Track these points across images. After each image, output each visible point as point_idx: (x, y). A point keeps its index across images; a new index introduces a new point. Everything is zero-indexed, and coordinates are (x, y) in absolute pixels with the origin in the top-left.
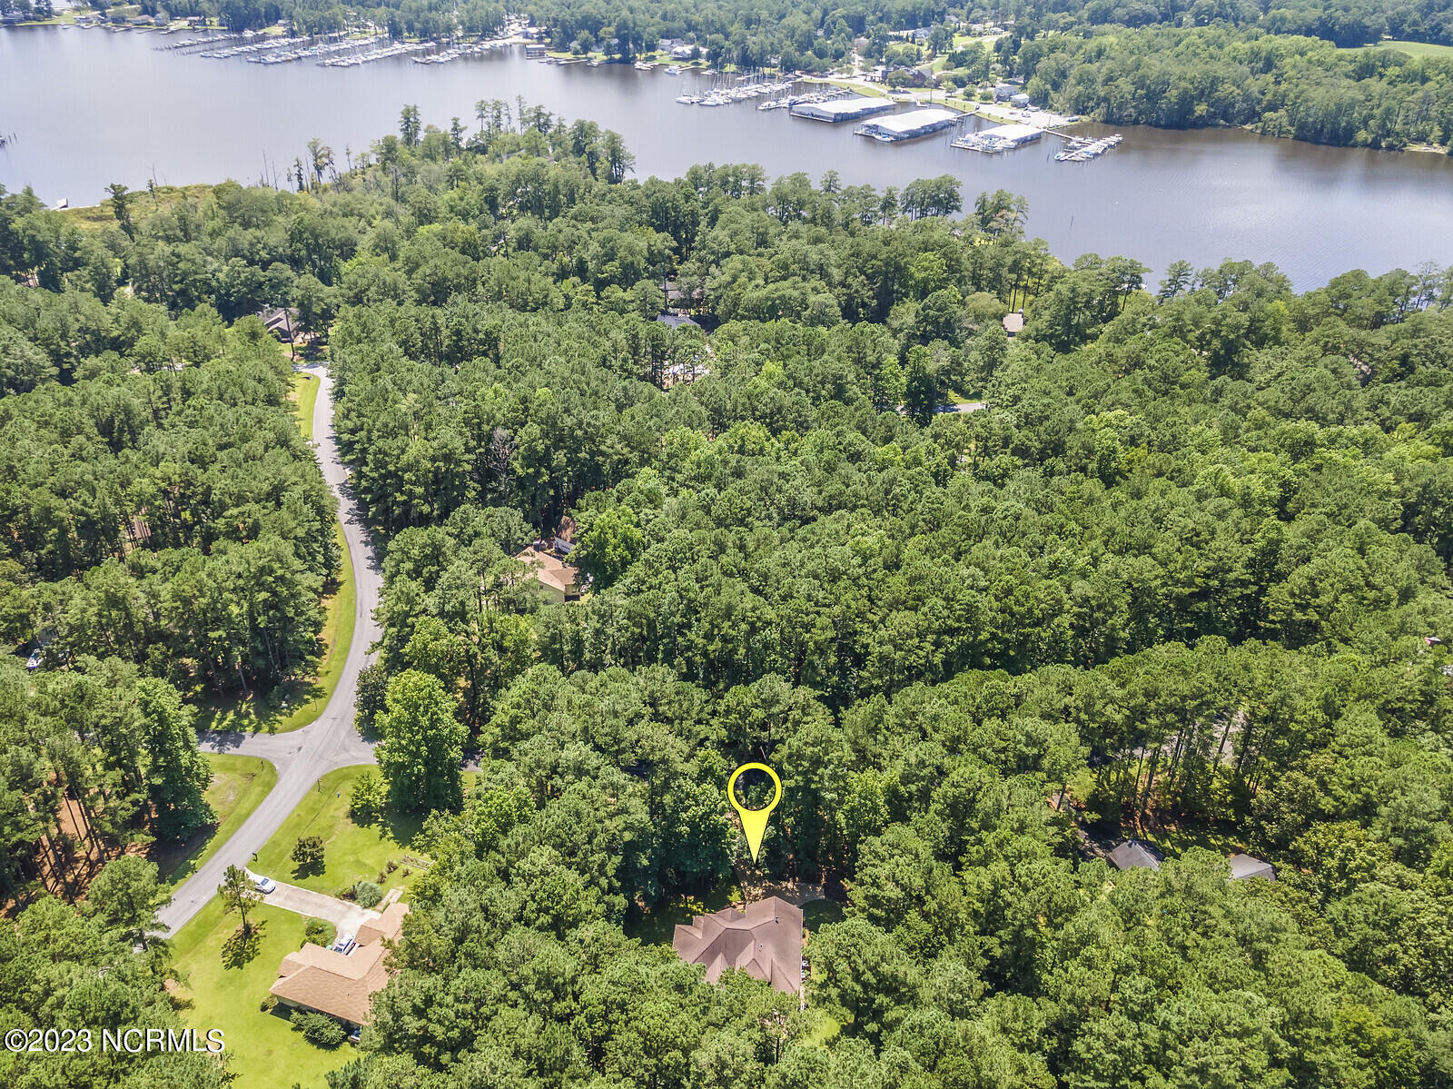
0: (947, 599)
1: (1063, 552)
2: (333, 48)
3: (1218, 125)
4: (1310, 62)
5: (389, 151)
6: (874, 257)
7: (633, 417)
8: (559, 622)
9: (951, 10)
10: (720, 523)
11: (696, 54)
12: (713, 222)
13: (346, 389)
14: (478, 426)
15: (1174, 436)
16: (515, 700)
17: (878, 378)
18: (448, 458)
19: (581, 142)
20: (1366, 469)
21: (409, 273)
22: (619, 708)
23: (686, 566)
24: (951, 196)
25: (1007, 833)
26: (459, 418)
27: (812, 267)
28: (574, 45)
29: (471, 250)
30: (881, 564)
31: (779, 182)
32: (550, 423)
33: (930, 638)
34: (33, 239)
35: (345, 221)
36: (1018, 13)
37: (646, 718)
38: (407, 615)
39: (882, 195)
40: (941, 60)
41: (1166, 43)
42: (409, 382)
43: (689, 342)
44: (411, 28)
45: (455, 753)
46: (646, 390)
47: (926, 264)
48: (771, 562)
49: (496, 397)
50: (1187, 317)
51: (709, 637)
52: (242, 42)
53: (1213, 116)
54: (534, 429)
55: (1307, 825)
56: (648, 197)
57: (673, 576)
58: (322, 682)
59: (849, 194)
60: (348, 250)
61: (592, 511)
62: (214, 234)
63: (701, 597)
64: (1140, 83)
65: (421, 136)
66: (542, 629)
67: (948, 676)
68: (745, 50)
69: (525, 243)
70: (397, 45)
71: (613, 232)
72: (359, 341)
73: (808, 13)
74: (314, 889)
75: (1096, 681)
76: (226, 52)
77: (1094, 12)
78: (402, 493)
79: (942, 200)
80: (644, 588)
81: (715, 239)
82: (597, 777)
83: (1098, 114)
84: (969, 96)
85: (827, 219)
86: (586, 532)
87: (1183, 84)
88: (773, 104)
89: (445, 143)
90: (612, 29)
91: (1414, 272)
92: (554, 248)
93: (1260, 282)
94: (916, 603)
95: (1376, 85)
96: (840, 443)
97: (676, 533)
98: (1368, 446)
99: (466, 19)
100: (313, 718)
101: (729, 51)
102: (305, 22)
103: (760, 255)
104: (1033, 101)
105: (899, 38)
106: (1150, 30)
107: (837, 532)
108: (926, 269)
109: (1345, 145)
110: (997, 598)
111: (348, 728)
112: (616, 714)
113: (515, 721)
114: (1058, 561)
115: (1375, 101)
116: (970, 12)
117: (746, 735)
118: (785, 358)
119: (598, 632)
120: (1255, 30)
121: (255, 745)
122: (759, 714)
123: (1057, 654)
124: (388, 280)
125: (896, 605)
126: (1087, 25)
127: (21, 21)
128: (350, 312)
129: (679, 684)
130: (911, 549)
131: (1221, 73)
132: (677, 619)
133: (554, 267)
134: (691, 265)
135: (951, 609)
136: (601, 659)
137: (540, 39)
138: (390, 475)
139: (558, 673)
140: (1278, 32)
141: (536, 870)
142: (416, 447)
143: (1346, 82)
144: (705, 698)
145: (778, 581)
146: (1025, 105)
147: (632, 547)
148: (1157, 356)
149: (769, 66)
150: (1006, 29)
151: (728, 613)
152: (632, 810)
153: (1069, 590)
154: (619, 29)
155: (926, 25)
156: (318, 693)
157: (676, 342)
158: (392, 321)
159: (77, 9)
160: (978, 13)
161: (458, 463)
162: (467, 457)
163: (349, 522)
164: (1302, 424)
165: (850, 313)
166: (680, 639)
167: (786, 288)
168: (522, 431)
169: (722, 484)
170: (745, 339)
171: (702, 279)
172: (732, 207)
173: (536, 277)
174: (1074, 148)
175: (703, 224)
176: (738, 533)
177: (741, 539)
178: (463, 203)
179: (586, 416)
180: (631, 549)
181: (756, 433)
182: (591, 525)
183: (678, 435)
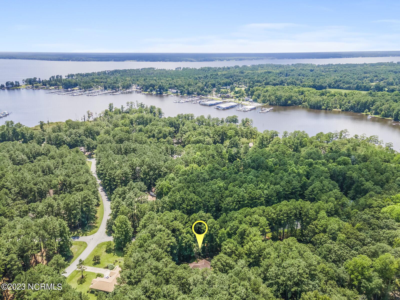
0: (238, 195)
1: (262, 185)
2: (90, 92)
3: (294, 105)
4: (311, 93)
5: (106, 113)
6: (220, 131)
7: (168, 163)
9: (235, 83)
10: (188, 182)
11: (177, 92)
12: (183, 125)
13: (100, 162)
14: (133, 167)
15: (284, 163)
17: (222, 155)
18: (126, 173)
19: (152, 110)
20: (323, 168)
21: (114, 137)
23: (182, 191)
24: (236, 119)
25: (252, 236)
26: (128, 165)
27: (206, 134)
28: (148, 90)
29: (127, 132)
30: (224, 189)
31: (198, 117)
32: (149, 166)
33: (235, 203)
34: (22, 133)
35: (97, 127)
36: (249, 83)
38: (118, 206)
39: (221, 120)
40: (233, 93)
41: (281, 89)
42: (116, 159)
43: (179, 149)
44: (109, 87)
46: (170, 158)
48: (199, 189)
49: (136, 160)
50: (287, 141)
51: (187, 206)
52: (68, 91)
53: (292, 103)
54: (145, 167)
55: (314, 236)
56: (168, 121)
57: (179, 193)
58: (97, 225)
59: (213, 119)
60: (98, 134)
61: (160, 182)
62: (66, 131)
63: (185, 197)
64: (276, 97)
65: (113, 110)
67: (239, 209)
68: (188, 91)
69: (140, 130)
70: (106, 91)
71: (161, 128)
72: (103, 151)
73: (202, 83)
74: (98, 267)
75: (270, 209)
76: (64, 93)
77: (265, 83)
78: (115, 182)
79: (234, 120)
80: (172, 196)
81: (184, 128)
83: (268, 103)
84: (239, 100)
85: (209, 125)
87: (285, 97)
88: (195, 102)
89: (119, 111)
90: (157, 87)
91: (333, 133)
92: (147, 131)
93: (302, 135)
94: (231, 196)
95: (325, 97)
96: (214, 167)
97: (178, 185)
98: (323, 164)
99: (123, 85)
100: (96, 232)
101: (185, 91)
102: (84, 87)
103: (194, 132)
104: (254, 101)
105: (223, 88)
106: (277, 87)
107: (214, 183)
108: (231, 133)
109: (320, 109)
110: (248, 194)
111: (104, 234)
113: (145, 223)
114: (261, 187)
115: (325, 100)
116: (239, 83)
118: (201, 151)
120: (299, 86)
121: (82, 239)
123: (262, 204)
124: (109, 139)
125: (227, 197)
126: (264, 85)
127: (11, 87)
128: (101, 145)
129: (181, 214)
130: (230, 186)
131: (292, 95)
132: (180, 202)
133: (148, 135)
134: (179, 134)
135: (239, 197)
137: (140, 89)
138: (112, 178)
139: (155, 213)
140: (304, 87)
141: (153, 249)
142: (118, 172)
143: (318, 97)
145: (202, 193)
146: (252, 102)
147: (169, 189)
148: (281, 149)
149: (194, 94)
150: (247, 86)
151: (191, 200)
152: (172, 239)
153: (263, 192)
154: (159, 87)
155: (229, 86)
156: (96, 227)
157: (176, 149)
158: (111, 147)
159: (26, 85)
160: (240, 83)
161: (128, 175)
162: (130, 173)
163: (101, 191)
164: (310, 160)
165: (215, 143)
167: (201, 138)
168: (142, 168)
169: (188, 175)
170: (192, 148)
171: (182, 137)
172: (187, 122)
173: (143, 137)
174: (263, 110)
175: (181, 126)
176: (192, 184)
177: (193, 185)
178: (125, 123)
179: (157, 163)
180: (169, 190)
181: (195, 166)
182: (160, 185)
183: (178, 166)
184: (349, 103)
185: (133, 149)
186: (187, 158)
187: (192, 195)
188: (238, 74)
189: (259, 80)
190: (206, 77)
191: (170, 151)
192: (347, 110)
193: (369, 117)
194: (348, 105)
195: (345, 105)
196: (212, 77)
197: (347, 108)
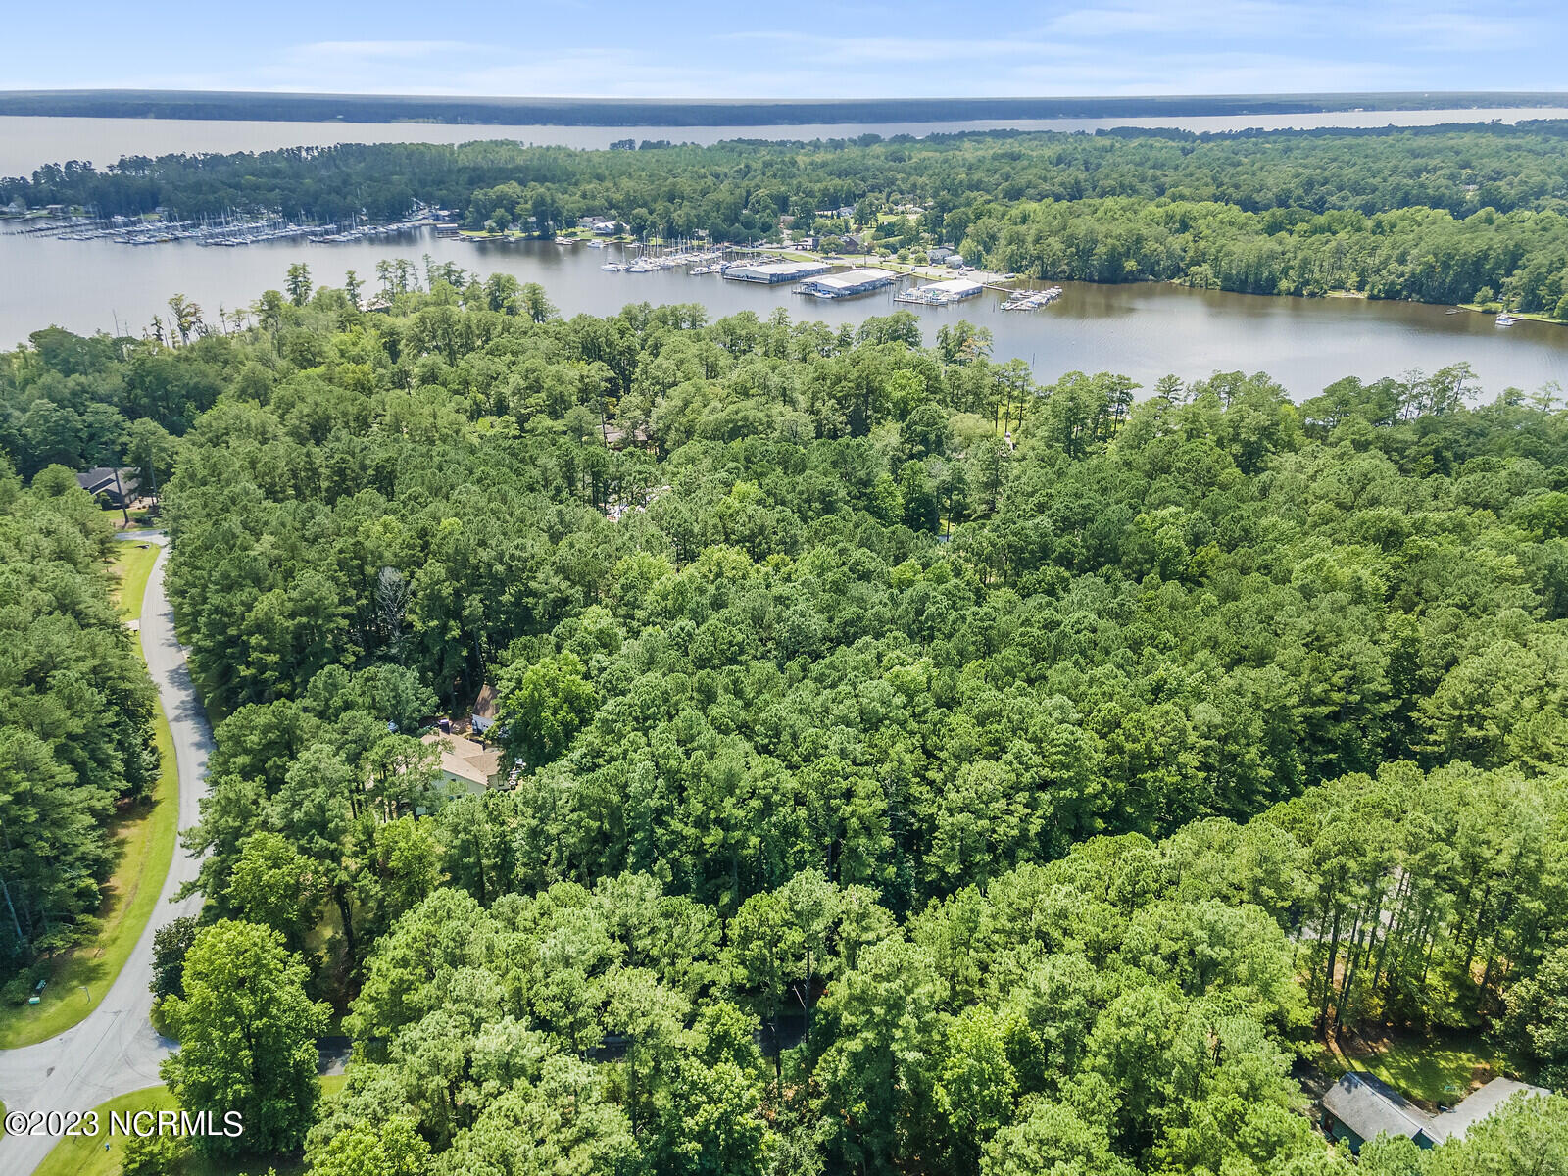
0: (1034, 740)
2: (218, 230)
3: (1147, 280)
4: (1221, 222)
5: (271, 310)
6: (843, 379)
7: (572, 546)
8: (473, 822)
9: (871, 194)
10: (702, 663)
11: (619, 230)
12: (654, 352)
15: (1245, 531)
16: (399, 953)
17: (873, 498)
18: (313, 611)
19: (498, 298)
21: (283, 414)
22: (571, 950)
23: (663, 725)
24: (910, 331)
26: (333, 559)
27: (774, 392)
28: (488, 223)
29: (361, 386)
30: (931, 702)
31: (725, 318)
32: (460, 565)
33: (1021, 797)
36: (936, 195)
37: (618, 962)
38: (236, 834)
39: (836, 334)
40: (869, 232)
42: (266, 524)
43: (638, 468)
44: (310, 213)
45: (304, 1052)
46: (588, 518)
47: (904, 382)
49: (383, 531)
51: (703, 825)
52: (110, 225)
53: (1141, 271)
54: (436, 569)
56: (577, 332)
57: (644, 740)
58: (103, 957)
59: (801, 330)
60: (208, 400)
61: (520, 662)
63: (686, 767)
64: (1069, 242)
65: (312, 295)
66: (447, 835)
68: (670, 222)
69: (430, 378)
70: (292, 227)
71: (538, 363)
73: (732, 192)
76: (90, 235)
77: (1008, 192)
78: (248, 665)
79: (900, 336)
80: (600, 761)
81: (659, 367)
82: (539, 1078)
83: (1034, 270)
84: (903, 259)
85: (781, 351)
86: (512, 692)
87: (1110, 242)
88: (705, 270)
90: (529, 206)
91: (1400, 381)
92: (467, 384)
94: (996, 750)
96: (844, 564)
97: (640, 680)
99: (371, 205)
100: (80, 1016)
101: (654, 224)
102: (189, 208)
103: (714, 384)
104: (967, 263)
105: (824, 216)
107: (866, 664)
108: (903, 388)
109: (1271, 294)
111: (139, 1026)
112: (567, 962)
113: (401, 988)
115: (1292, 253)
116: (889, 194)
117: (772, 973)
118: (759, 476)
119: (534, 834)
122: (795, 936)
124: (254, 422)
125: (966, 755)
126: (1006, 200)
129: (665, 900)
130: (968, 680)
131: (1142, 233)
132: (654, 803)
133: (468, 403)
134: (633, 399)
136: (542, 875)
137: (452, 220)
138: (233, 641)
139: (471, 902)
142: (267, 603)
143: (1261, 238)
144: (707, 918)
145: (794, 737)
146: (960, 266)
147: (582, 710)
148: (1186, 457)
149: (697, 237)
150: (926, 208)
151: (730, 788)
152: (602, 1129)
153: (1188, 718)
154: (536, 205)
155: (848, 204)
156: (93, 975)
157: (622, 469)
158: (253, 463)
160: (896, 196)
161: (330, 618)
162: (343, 609)
163: (178, 719)
164: (1384, 511)
166: (659, 831)
167: (749, 408)
168: (419, 573)
169: (699, 618)
170: (707, 462)
171: (647, 413)
172: (673, 340)
173: (442, 411)
174: (1018, 299)
175: (643, 356)
176: (731, 673)
177: (735, 682)
178: (357, 349)
179: (508, 547)
180: (579, 712)
181: (735, 557)
182: (520, 681)
183: (634, 562)
184: (1402, 260)
185: (379, 469)
186: (686, 513)
187: (735, 755)
188: (878, 163)
189: (980, 182)
190: (745, 172)
191: (588, 479)
192: (1391, 295)
193: (1504, 320)
194: (1396, 273)
195: (1384, 272)
196: (769, 174)
197: (1393, 283)
